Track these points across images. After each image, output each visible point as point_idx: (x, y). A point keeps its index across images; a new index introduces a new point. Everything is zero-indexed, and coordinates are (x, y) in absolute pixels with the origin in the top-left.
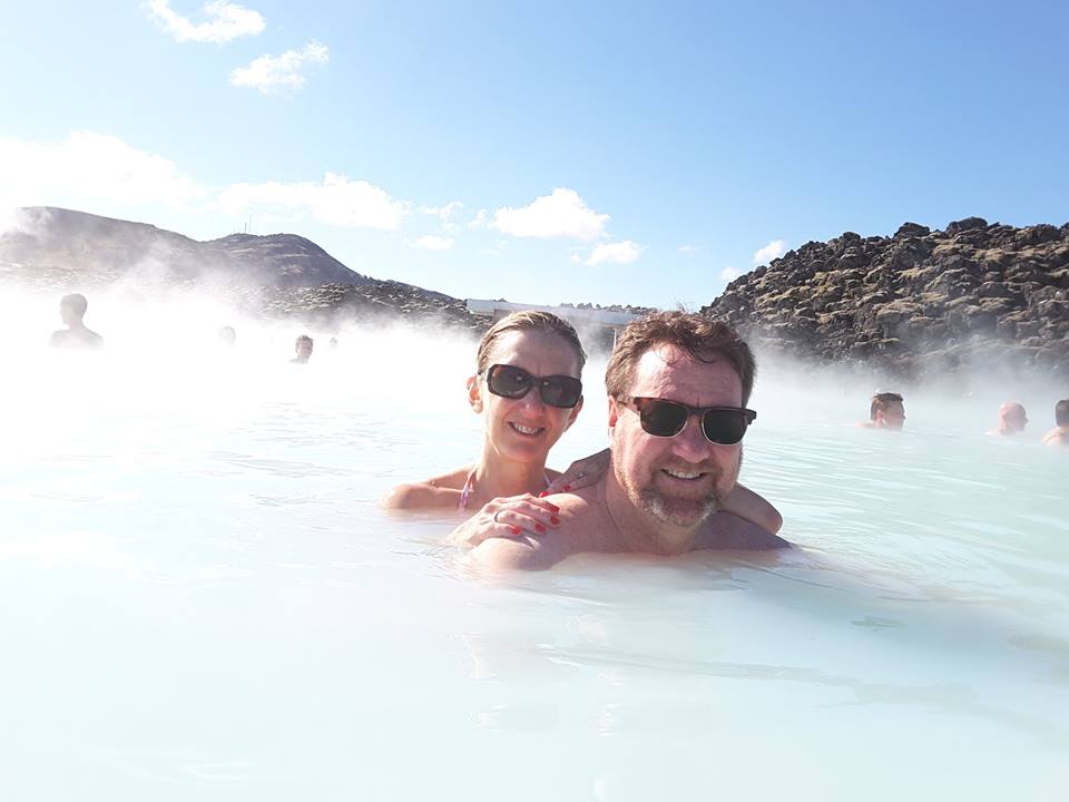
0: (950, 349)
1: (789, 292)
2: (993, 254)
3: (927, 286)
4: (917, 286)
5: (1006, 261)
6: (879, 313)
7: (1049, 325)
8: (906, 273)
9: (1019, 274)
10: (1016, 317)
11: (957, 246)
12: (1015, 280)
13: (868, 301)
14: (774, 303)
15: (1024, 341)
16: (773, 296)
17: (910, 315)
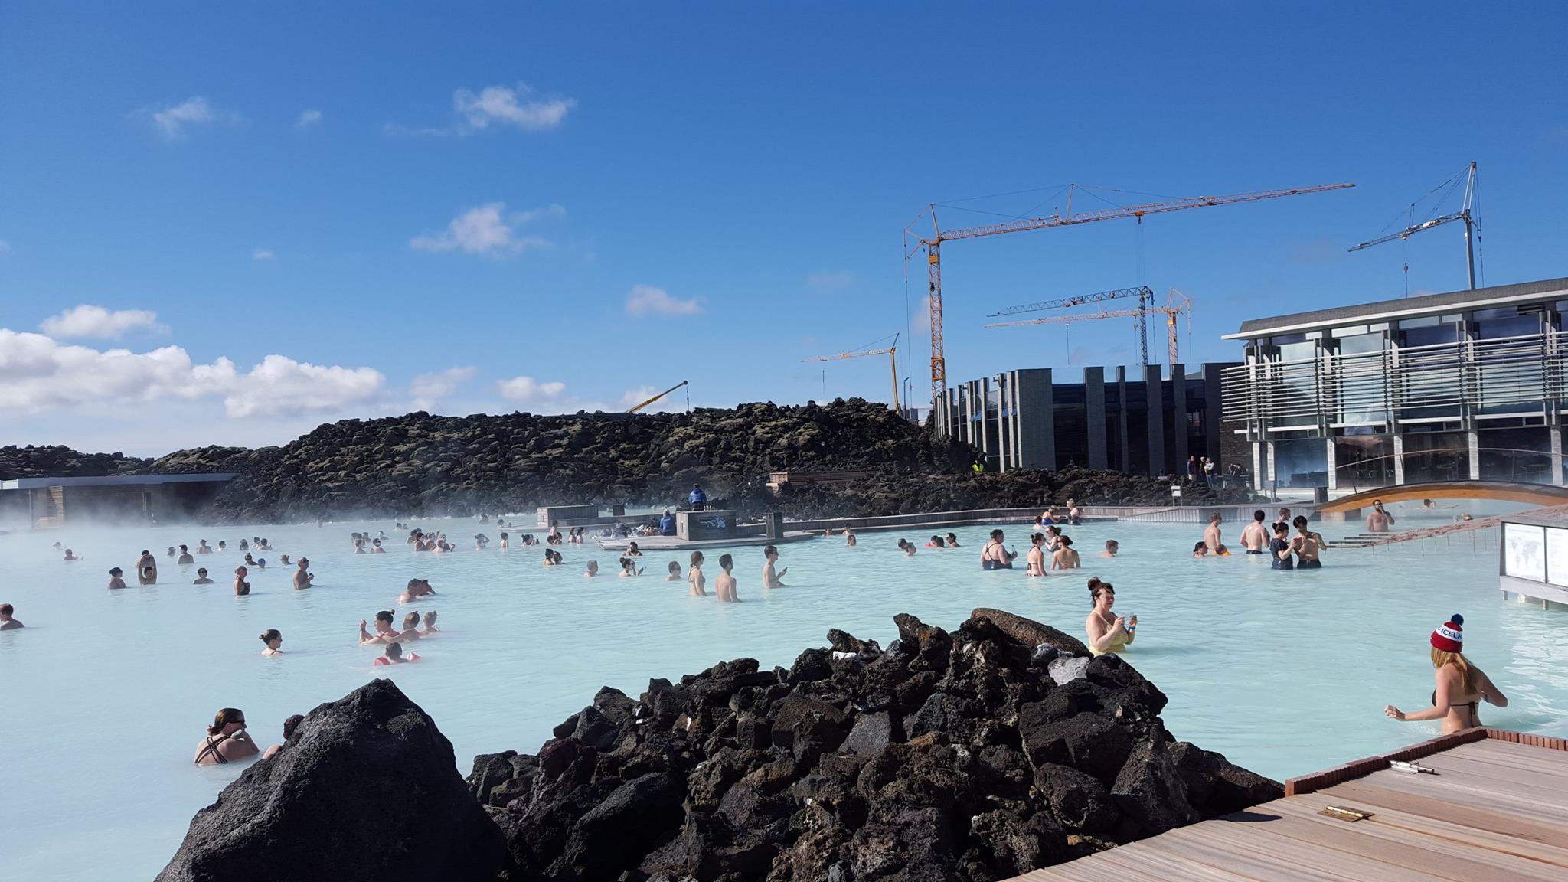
0: (433, 489)
1: (328, 460)
2: (438, 436)
3: (411, 456)
4: (406, 456)
5: (446, 440)
6: (393, 474)
7: (474, 475)
8: (396, 448)
9: (454, 448)
10: (459, 472)
11: (419, 431)
12: (453, 452)
13: (384, 467)
14: (321, 469)
15: (464, 483)
16: (317, 463)
17: (409, 474)
